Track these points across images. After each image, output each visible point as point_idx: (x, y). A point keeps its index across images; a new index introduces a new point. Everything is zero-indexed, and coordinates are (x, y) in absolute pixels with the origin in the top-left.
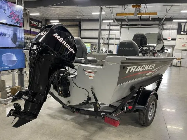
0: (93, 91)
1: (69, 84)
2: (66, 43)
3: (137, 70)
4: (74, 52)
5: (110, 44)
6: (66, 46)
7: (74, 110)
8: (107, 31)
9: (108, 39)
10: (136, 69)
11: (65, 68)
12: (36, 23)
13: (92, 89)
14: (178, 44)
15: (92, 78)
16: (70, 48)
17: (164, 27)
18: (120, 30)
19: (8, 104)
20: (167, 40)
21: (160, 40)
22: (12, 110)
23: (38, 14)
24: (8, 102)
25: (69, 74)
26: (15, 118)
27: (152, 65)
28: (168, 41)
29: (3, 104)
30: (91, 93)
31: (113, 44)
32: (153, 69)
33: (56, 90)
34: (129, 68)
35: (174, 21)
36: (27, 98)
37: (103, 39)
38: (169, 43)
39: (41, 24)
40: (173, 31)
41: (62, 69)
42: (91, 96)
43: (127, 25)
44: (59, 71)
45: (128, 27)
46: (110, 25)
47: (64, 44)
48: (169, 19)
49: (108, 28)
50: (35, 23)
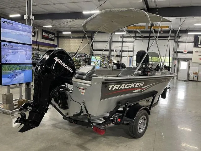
0: (85, 104)
1: (67, 98)
2: (65, 64)
3: (121, 88)
4: (72, 71)
5: (123, 56)
6: (65, 66)
7: (72, 121)
8: (120, 43)
9: (120, 51)
10: (119, 87)
11: (65, 84)
12: (49, 35)
13: (84, 103)
14: (195, 57)
15: (84, 94)
16: (68, 68)
17: (180, 39)
18: (134, 42)
19: (14, 116)
20: (183, 52)
21: (176, 53)
22: (19, 118)
23: (50, 26)
24: (15, 114)
25: (68, 90)
26: (21, 125)
27: (139, 83)
28: (184, 54)
29: (10, 115)
30: (83, 106)
31: (126, 56)
32: (141, 87)
33: (57, 103)
34: (111, 86)
35: (189, 33)
36: (31, 108)
37: (115, 51)
38: (185, 56)
39: (53, 36)
40: (189, 43)
41: (62, 85)
42: (84, 109)
43: (140, 37)
44: (60, 87)
45: (141, 39)
46: (123, 37)
47: (63, 65)
48: (185, 32)
49: (121, 40)
50: (47, 35)
